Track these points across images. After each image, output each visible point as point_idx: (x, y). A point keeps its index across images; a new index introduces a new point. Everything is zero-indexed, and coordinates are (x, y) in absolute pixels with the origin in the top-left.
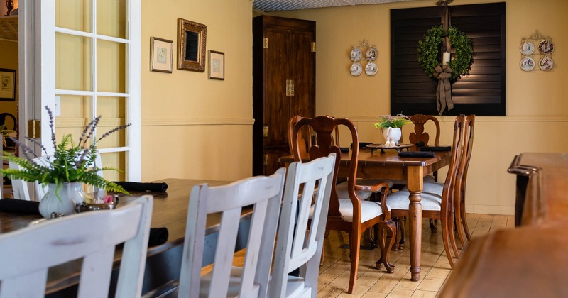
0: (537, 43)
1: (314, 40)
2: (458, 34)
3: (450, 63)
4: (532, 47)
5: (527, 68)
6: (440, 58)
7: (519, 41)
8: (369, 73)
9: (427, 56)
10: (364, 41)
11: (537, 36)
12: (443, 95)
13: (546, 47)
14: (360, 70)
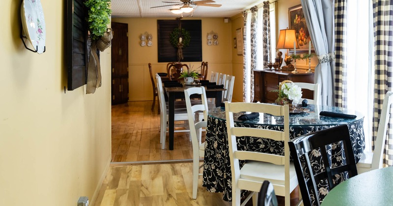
0: (213, 35)
1: (127, 32)
2: (185, 31)
3: (182, 42)
4: (210, 37)
5: (209, 44)
6: (178, 40)
7: (206, 34)
8: (149, 45)
9: (173, 39)
10: (146, 32)
11: (212, 33)
12: (180, 54)
13: (215, 37)
14: (145, 44)
